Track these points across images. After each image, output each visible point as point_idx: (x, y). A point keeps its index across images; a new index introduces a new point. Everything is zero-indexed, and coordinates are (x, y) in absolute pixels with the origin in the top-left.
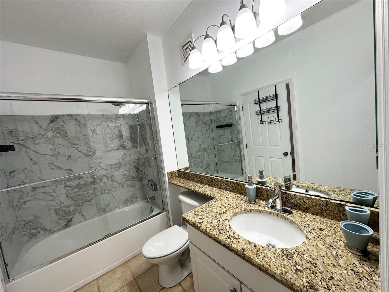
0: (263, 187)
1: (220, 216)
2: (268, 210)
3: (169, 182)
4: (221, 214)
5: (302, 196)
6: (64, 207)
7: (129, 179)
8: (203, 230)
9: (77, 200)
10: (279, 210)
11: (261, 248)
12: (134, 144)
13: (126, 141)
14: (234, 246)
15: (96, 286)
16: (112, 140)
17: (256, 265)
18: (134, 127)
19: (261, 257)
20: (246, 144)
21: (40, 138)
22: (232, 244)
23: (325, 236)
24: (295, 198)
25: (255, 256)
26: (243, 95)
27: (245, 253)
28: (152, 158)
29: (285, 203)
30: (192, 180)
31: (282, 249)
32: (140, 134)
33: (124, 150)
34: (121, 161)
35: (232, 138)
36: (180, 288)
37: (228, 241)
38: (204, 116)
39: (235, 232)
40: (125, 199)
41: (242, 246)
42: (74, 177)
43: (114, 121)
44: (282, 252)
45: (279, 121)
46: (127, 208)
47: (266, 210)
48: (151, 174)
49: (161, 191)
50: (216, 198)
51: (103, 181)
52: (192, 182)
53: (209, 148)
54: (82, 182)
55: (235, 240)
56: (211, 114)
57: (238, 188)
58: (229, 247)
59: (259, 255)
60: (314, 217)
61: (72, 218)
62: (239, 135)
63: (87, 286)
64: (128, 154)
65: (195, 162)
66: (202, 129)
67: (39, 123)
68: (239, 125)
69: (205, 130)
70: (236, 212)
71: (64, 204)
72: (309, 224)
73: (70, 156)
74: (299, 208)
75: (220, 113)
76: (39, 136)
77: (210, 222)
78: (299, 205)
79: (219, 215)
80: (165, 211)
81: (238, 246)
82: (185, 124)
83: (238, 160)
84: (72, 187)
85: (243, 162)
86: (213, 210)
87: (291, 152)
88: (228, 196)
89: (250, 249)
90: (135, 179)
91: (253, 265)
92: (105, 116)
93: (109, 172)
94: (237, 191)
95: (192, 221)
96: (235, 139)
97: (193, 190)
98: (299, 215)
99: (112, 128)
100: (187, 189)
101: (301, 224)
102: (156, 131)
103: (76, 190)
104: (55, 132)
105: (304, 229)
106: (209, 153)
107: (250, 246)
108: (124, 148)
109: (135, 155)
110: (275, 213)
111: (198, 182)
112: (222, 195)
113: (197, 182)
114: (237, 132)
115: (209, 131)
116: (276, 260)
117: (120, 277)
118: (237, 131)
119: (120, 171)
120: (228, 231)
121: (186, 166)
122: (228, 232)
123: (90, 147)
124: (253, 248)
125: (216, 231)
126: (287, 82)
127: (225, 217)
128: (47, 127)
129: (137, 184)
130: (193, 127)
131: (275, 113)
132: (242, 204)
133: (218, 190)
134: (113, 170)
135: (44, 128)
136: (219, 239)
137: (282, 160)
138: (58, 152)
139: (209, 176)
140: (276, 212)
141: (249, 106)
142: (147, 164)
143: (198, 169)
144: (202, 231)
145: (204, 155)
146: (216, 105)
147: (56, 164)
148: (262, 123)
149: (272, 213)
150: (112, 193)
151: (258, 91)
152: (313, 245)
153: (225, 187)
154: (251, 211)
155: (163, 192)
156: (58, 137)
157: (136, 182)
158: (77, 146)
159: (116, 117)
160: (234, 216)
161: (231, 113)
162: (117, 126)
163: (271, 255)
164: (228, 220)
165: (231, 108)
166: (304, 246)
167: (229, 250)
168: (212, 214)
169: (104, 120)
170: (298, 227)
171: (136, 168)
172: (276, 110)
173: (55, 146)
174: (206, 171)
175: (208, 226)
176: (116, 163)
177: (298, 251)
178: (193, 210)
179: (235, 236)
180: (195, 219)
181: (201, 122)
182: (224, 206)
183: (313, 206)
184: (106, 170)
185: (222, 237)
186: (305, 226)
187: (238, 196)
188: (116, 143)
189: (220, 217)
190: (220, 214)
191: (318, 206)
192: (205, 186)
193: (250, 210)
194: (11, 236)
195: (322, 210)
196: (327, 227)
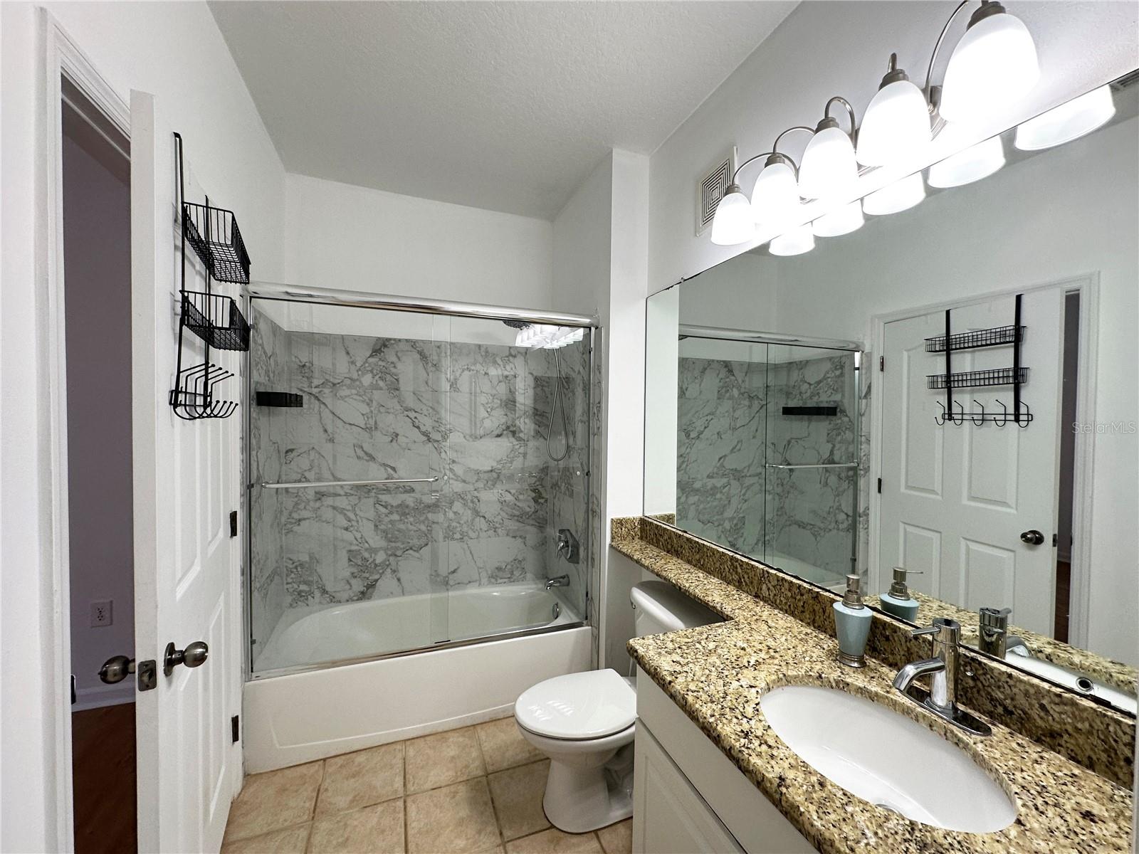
0: (896, 623)
1: (734, 672)
2: (898, 699)
3: (611, 546)
4: (740, 668)
5: (1038, 687)
6: (366, 550)
7: (515, 516)
8: (678, 694)
9: (393, 540)
10: (938, 709)
11: (840, 794)
12: (539, 426)
13: (521, 417)
14: (754, 760)
15: (400, 756)
16: (489, 410)
17: (809, 833)
18: (547, 385)
19: (833, 817)
20: (880, 481)
21: (349, 387)
22: (751, 756)
23: (1097, 841)
24: (1010, 686)
25: (812, 808)
26: (887, 320)
27: (784, 790)
28: (578, 473)
29: (969, 695)
30: (678, 554)
31: (912, 823)
32: (558, 404)
33: (513, 440)
34: (503, 467)
35: (832, 452)
36: (594, 844)
37: (742, 744)
38: (747, 373)
39: (769, 727)
40: (497, 566)
41: (781, 770)
42: (395, 486)
43: (501, 363)
44: (909, 829)
45: (1017, 420)
46: (497, 589)
47: (892, 697)
48: (571, 513)
49: (587, 564)
50: (737, 620)
51: (455, 509)
52: (675, 559)
53: (748, 471)
54: (409, 499)
55: (764, 747)
56: (768, 368)
57: (813, 608)
58: (740, 761)
59: (826, 811)
60: (1076, 772)
61: (376, 581)
62: (857, 447)
63: (383, 749)
64: (522, 450)
65: (698, 506)
66: (734, 411)
67: (352, 353)
68: (862, 415)
69: (747, 415)
70: (789, 676)
71: (367, 542)
72: (1043, 786)
73: (397, 435)
74: (1021, 723)
75: (802, 369)
76: (348, 382)
77: (703, 679)
78: (1022, 715)
79: (734, 668)
80: (589, 623)
81: (769, 766)
82: (686, 390)
83: (845, 525)
84: (389, 507)
85: (861, 534)
86: (719, 651)
87: (1055, 535)
88: (777, 623)
89: (802, 786)
90: (528, 518)
91: (800, 831)
92: (483, 349)
93: (471, 487)
94: (808, 616)
95: (651, 662)
96: (844, 458)
97: (674, 581)
98: (1014, 745)
99: (495, 382)
100: (658, 575)
101: (1012, 777)
102: (599, 403)
103: (395, 517)
104: (377, 377)
105: (1016, 793)
106: (748, 488)
107: (805, 779)
108: (514, 433)
109: (540, 457)
110: (924, 716)
111: (694, 562)
112: (757, 617)
113: (689, 562)
114: (852, 437)
115: (756, 419)
116: (881, 842)
117: (453, 758)
118: (853, 433)
119: (495, 491)
120: (750, 717)
121: (668, 513)
122: (748, 722)
123: (438, 421)
124: (813, 786)
125: (714, 706)
126: (1074, 286)
127: (749, 679)
128: (364, 363)
129: (532, 533)
130: (708, 401)
131: (1007, 390)
132: (814, 659)
133: (749, 598)
134: (480, 485)
135: (359, 364)
136: (716, 729)
137: (1015, 556)
138: (376, 423)
139: (729, 553)
140: (927, 713)
141: (909, 357)
142: (564, 484)
143: (705, 527)
144: (672, 696)
145: (729, 490)
146: (793, 344)
147: (366, 447)
148: (950, 420)
149: (912, 712)
150: (470, 542)
151: (948, 313)
152: (1036, 850)
153: (771, 597)
154: (841, 686)
155: (594, 569)
156: (381, 389)
157: (528, 528)
158: (412, 415)
159: (507, 354)
160: (779, 684)
161: (838, 373)
162: (507, 377)
163: (869, 824)
164: (757, 689)
165: (841, 357)
166: (998, 841)
167: (740, 768)
168: (713, 658)
169: (480, 359)
170: (997, 781)
171: (534, 491)
172: (1011, 380)
173: (372, 409)
174: (730, 539)
175: (692, 687)
176: (490, 469)
177: (968, 848)
178: (661, 635)
179: (765, 737)
180: (663, 658)
181: (734, 390)
182: (755, 649)
183: (1078, 730)
184: (464, 481)
185: (725, 727)
186: (1023, 787)
187: (809, 631)
188: (496, 420)
189: (735, 674)
190: (737, 667)
191: (1098, 737)
192: (713, 581)
193: (837, 682)
194: (268, 585)
195: (1113, 755)
196: (1122, 818)
